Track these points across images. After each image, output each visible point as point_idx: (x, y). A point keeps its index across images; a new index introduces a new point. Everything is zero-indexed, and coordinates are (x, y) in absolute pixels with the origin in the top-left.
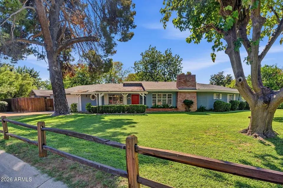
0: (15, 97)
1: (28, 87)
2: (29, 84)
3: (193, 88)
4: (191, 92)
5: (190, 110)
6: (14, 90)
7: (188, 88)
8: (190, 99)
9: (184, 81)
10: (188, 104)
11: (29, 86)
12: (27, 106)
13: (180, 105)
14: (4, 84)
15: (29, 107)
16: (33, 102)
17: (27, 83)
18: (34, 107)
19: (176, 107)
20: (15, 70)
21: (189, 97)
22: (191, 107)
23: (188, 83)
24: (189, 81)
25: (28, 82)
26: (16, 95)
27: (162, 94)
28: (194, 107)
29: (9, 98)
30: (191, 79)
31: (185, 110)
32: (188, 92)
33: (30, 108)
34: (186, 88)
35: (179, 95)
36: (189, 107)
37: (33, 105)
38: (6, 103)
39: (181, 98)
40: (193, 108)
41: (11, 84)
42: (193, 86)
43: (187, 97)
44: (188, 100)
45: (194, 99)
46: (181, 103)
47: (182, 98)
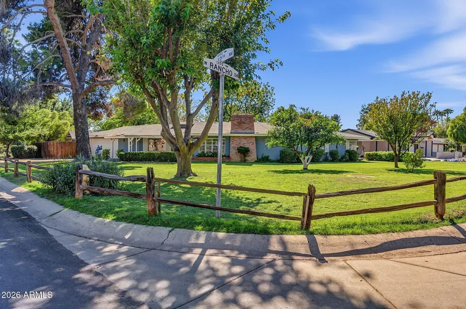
0: (49, 140)
1: (64, 127)
2: (65, 124)
3: (249, 131)
4: (248, 137)
5: (246, 160)
6: (46, 132)
7: (244, 131)
8: (247, 146)
9: (238, 122)
10: (244, 152)
11: (66, 126)
12: (55, 151)
13: (234, 154)
14: (36, 126)
15: (57, 153)
16: (63, 146)
17: (64, 124)
18: (63, 153)
19: (229, 156)
20: (60, 103)
21: (245, 144)
22: (248, 156)
23: (243, 125)
24: (245, 123)
25: (65, 121)
26: (51, 138)
27: (212, 139)
28: (253, 156)
29: (42, 141)
30: (248, 121)
31: (240, 159)
32: (244, 137)
33: (60, 154)
34: (241, 132)
35: (231, 141)
36: (245, 156)
37: (63, 151)
38: (35, 148)
39: (234, 145)
40: (250, 157)
41: (44, 125)
42: (250, 129)
43: (242, 143)
44: (244, 146)
45: (252, 146)
46: (235, 151)
47: (236, 145)
